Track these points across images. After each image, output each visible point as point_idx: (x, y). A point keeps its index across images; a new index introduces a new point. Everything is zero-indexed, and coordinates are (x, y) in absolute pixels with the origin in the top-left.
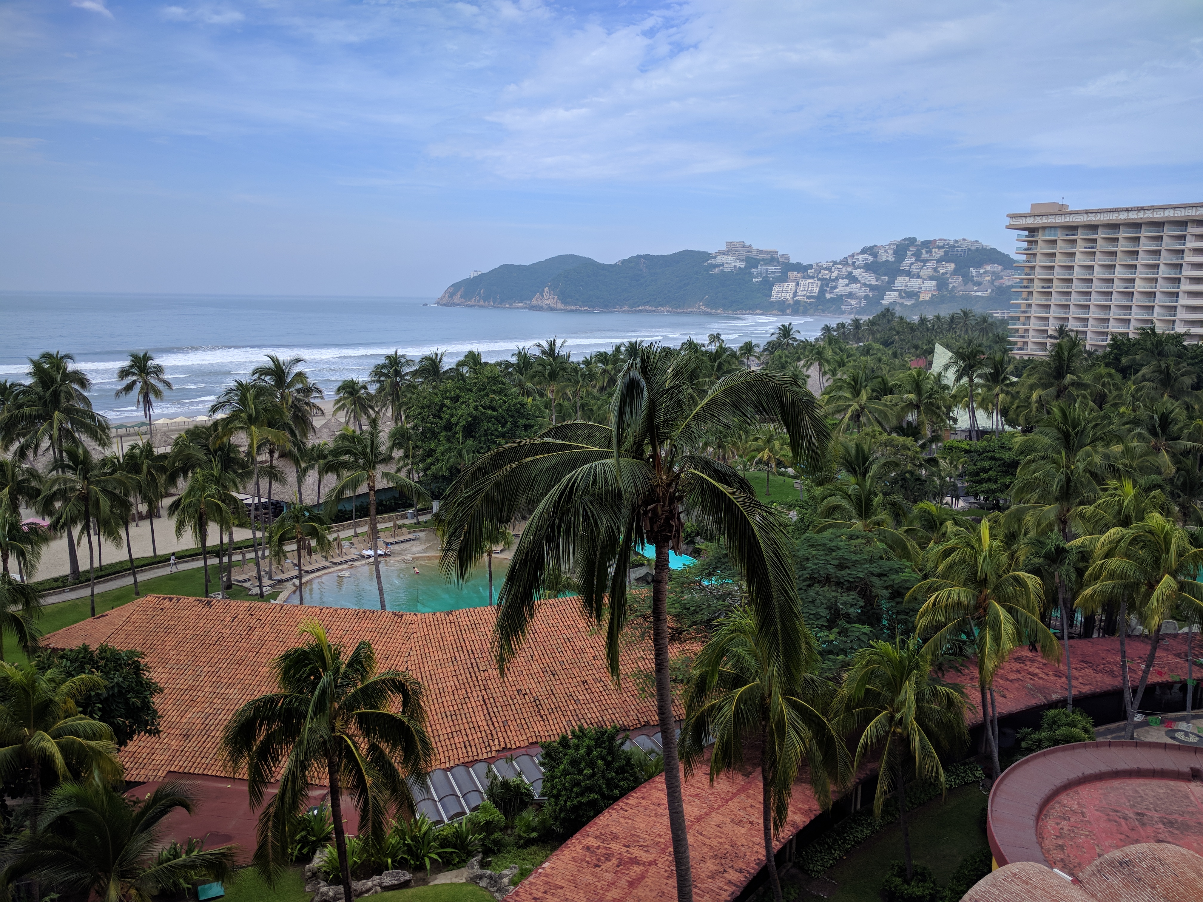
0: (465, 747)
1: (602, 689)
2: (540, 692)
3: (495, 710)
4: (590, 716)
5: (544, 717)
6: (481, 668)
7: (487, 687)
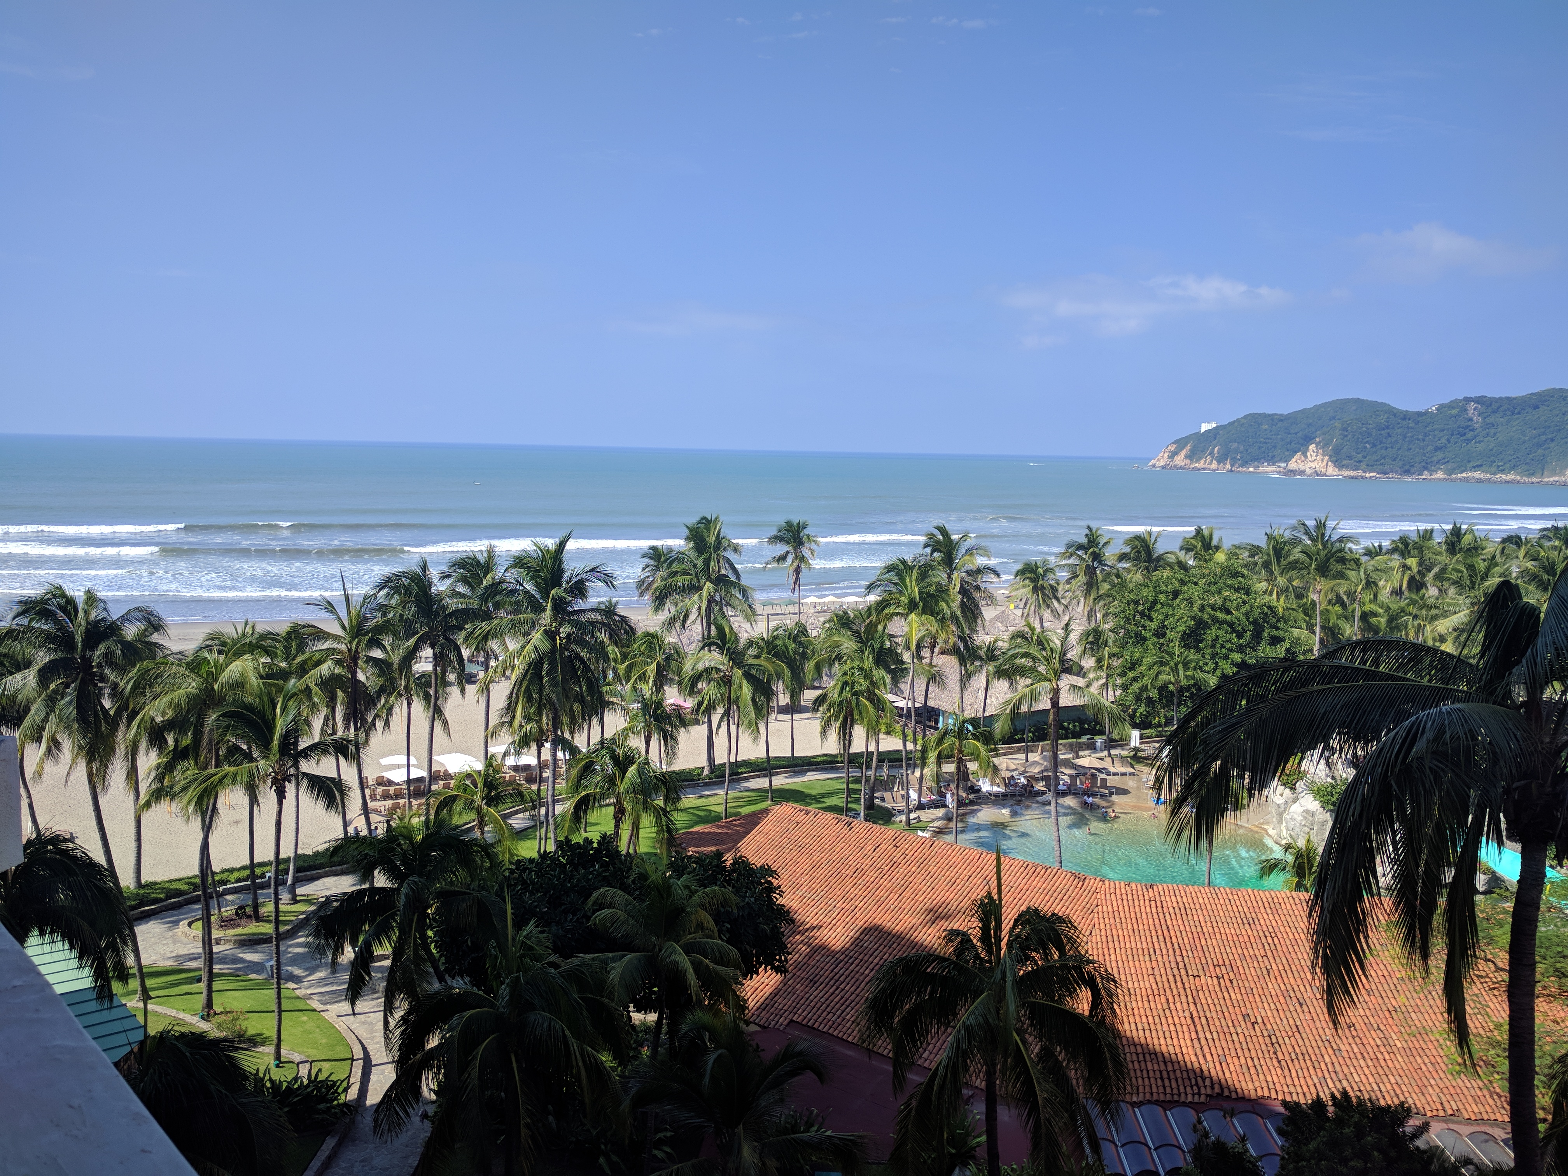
0: (1162, 1079)
1: (1379, 1043)
2: (1280, 1024)
3: (1209, 1036)
4: (1357, 1079)
5: (1283, 1063)
6: (1190, 973)
7: (1197, 1001)
